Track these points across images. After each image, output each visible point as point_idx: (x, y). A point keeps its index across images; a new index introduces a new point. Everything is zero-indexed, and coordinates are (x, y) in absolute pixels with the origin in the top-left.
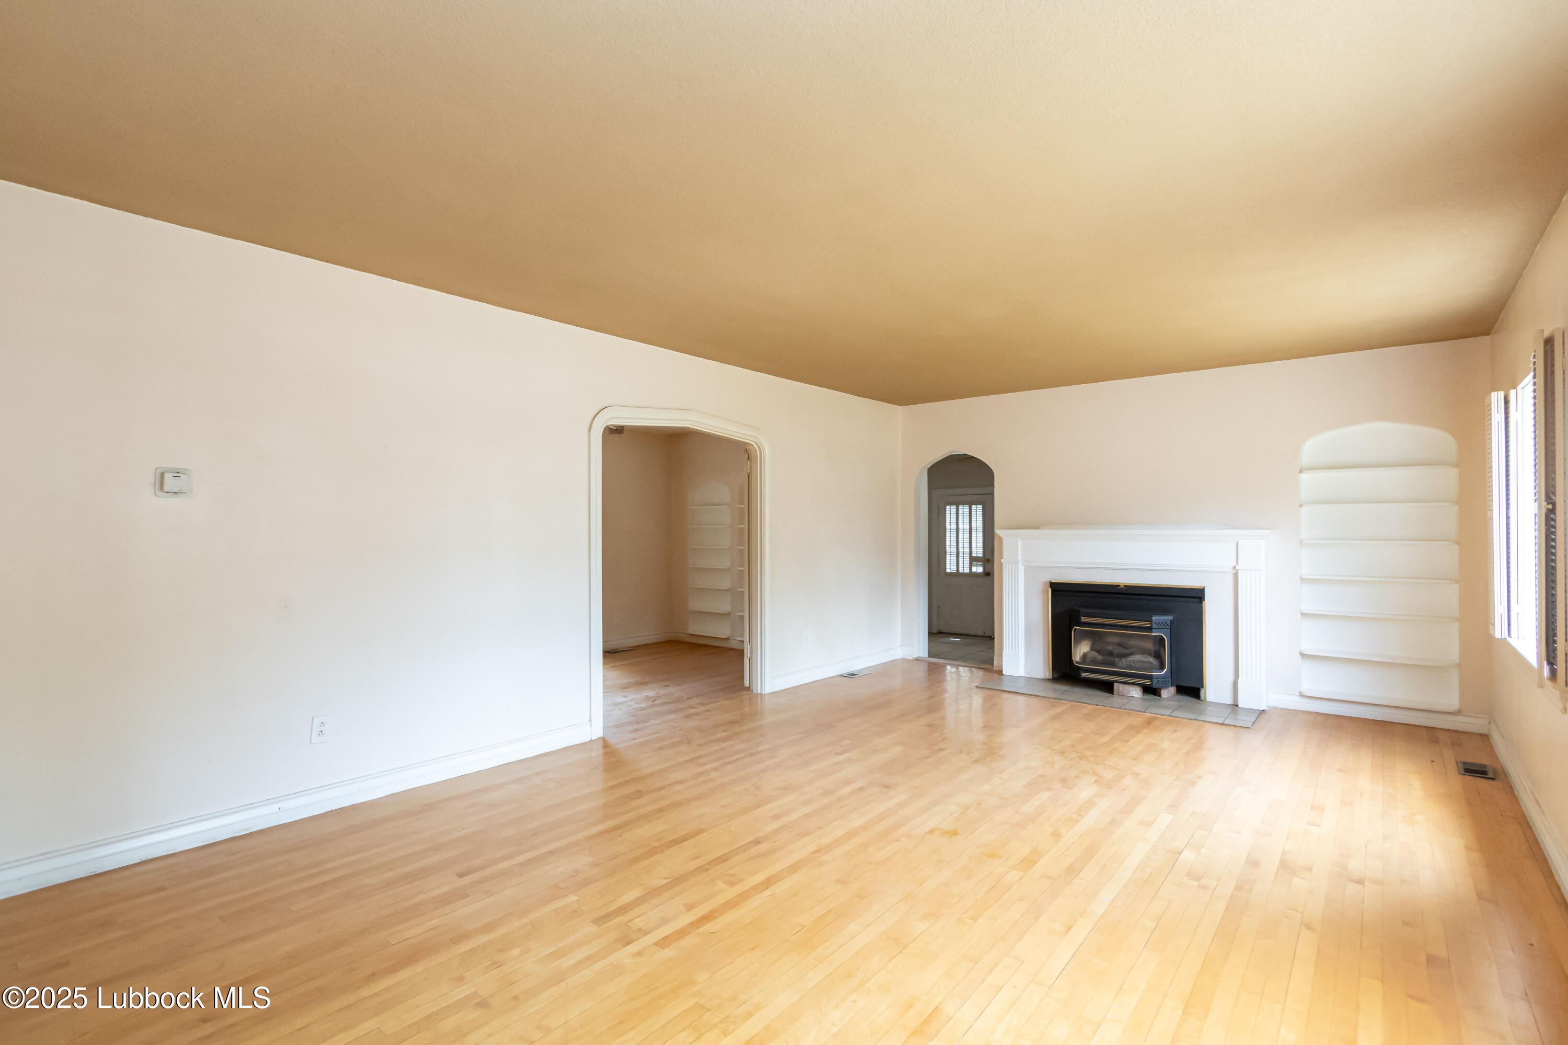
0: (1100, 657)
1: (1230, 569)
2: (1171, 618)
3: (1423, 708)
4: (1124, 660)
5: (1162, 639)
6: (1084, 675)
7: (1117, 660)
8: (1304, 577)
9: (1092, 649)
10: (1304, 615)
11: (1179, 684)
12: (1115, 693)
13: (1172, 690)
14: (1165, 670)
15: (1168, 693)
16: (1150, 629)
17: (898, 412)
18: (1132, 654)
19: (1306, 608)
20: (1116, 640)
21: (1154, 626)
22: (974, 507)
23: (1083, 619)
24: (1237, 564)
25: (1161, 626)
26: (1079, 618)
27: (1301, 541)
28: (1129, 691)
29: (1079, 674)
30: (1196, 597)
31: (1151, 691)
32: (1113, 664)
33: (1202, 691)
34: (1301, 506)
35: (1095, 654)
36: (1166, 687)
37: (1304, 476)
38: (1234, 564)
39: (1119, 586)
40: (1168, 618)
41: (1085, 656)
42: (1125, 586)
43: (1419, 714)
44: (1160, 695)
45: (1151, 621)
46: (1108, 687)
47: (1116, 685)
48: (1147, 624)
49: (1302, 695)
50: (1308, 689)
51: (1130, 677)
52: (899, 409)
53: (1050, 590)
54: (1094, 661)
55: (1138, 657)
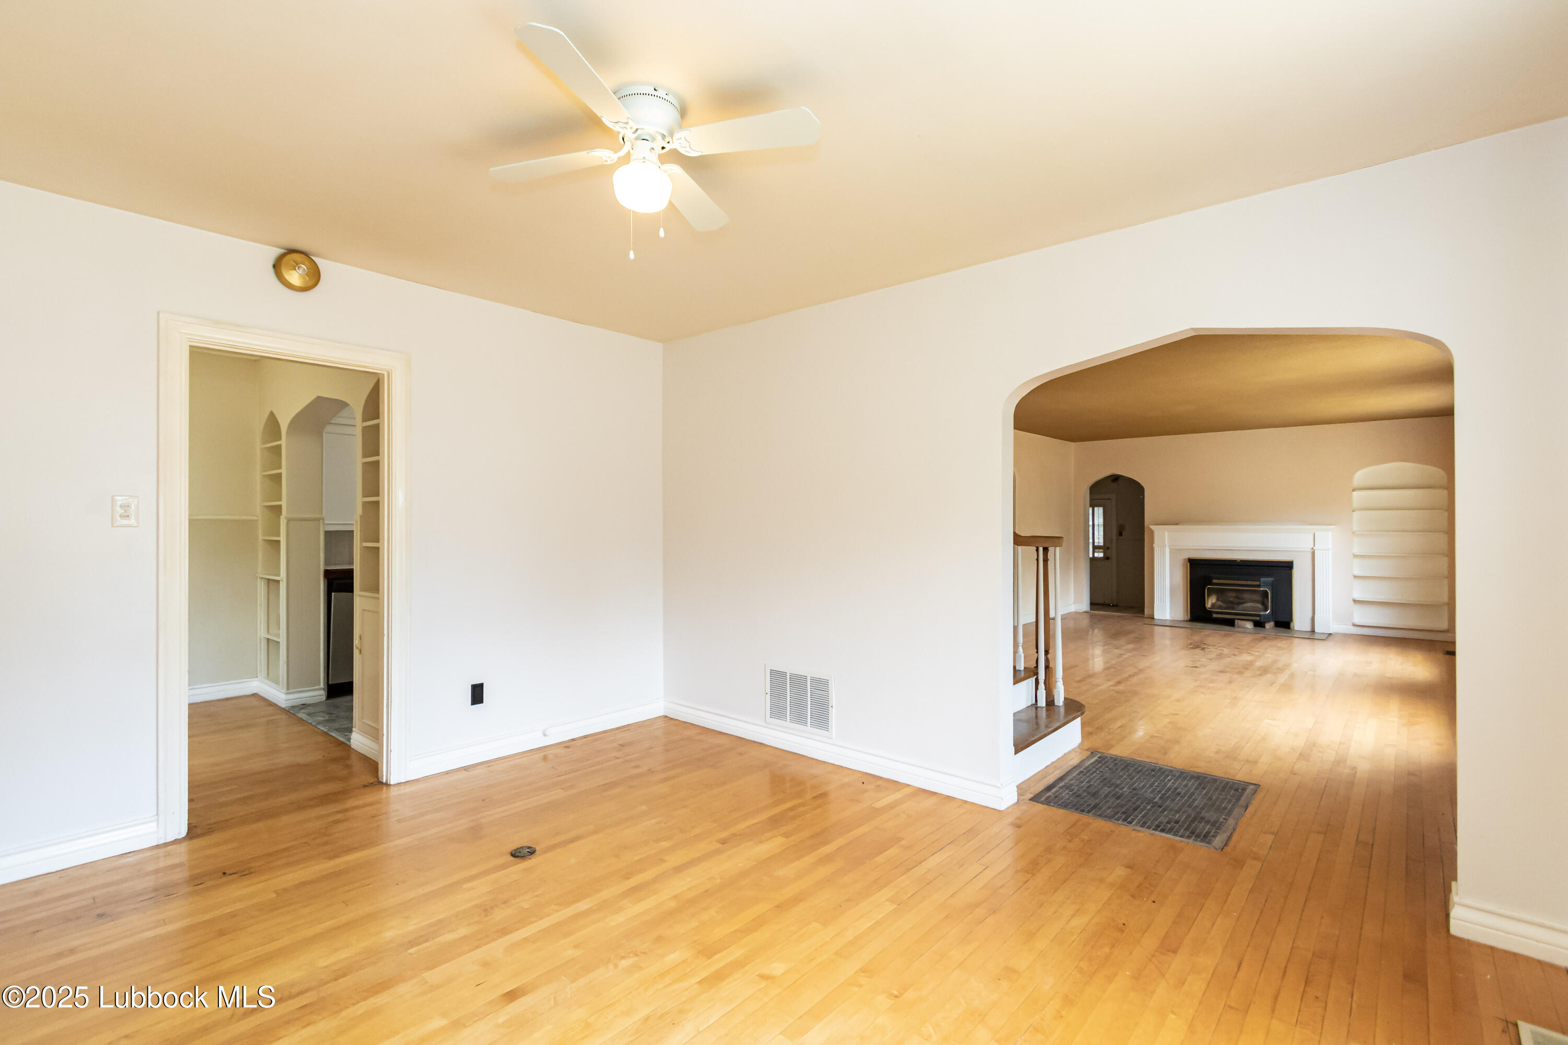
0: (1224, 605)
1: (1309, 549)
2: (1272, 579)
3: (1429, 629)
4: (1240, 606)
5: (1266, 592)
6: (1215, 616)
7: (1236, 606)
8: (1355, 554)
9: (1218, 600)
10: (1355, 577)
11: (1278, 620)
12: (1236, 626)
13: (1272, 624)
14: (1269, 611)
15: (1269, 625)
16: (1259, 586)
17: (1072, 447)
18: (1245, 603)
19: (1357, 573)
20: (1234, 594)
21: (1262, 584)
22: (1096, 509)
23: (1215, 581)
24: (1314, 546)
25: (1266, 585)
26: (1211, 581)
27: (1353, 532)
28: (1245, 625)
29: (1212, 616)
30: (1288, 567)
31: (1259, 624)
32: (1233, 609)
33: (1292, 624)
34: (1353, 511)
35: (1220, 603)
36: (1269, 621)
37: (1354, 493)
38: (1312, 546)
39: (1236, 560)
40: (1270, 579)
41: (1213, 605)
42: (1241, 561)
43: (1426, 633)
44: (1264, 627)
45: (1260, 581)
46: (1230, 623)
47: (1236, 621)
48: (1257, 583)
49: (1354, 625)
50: (1357, 621)
51: (1245, 616)
52: (1073, 444)
53: (1189, 564)
54: (1220, 607)
55: (1249, 604)
